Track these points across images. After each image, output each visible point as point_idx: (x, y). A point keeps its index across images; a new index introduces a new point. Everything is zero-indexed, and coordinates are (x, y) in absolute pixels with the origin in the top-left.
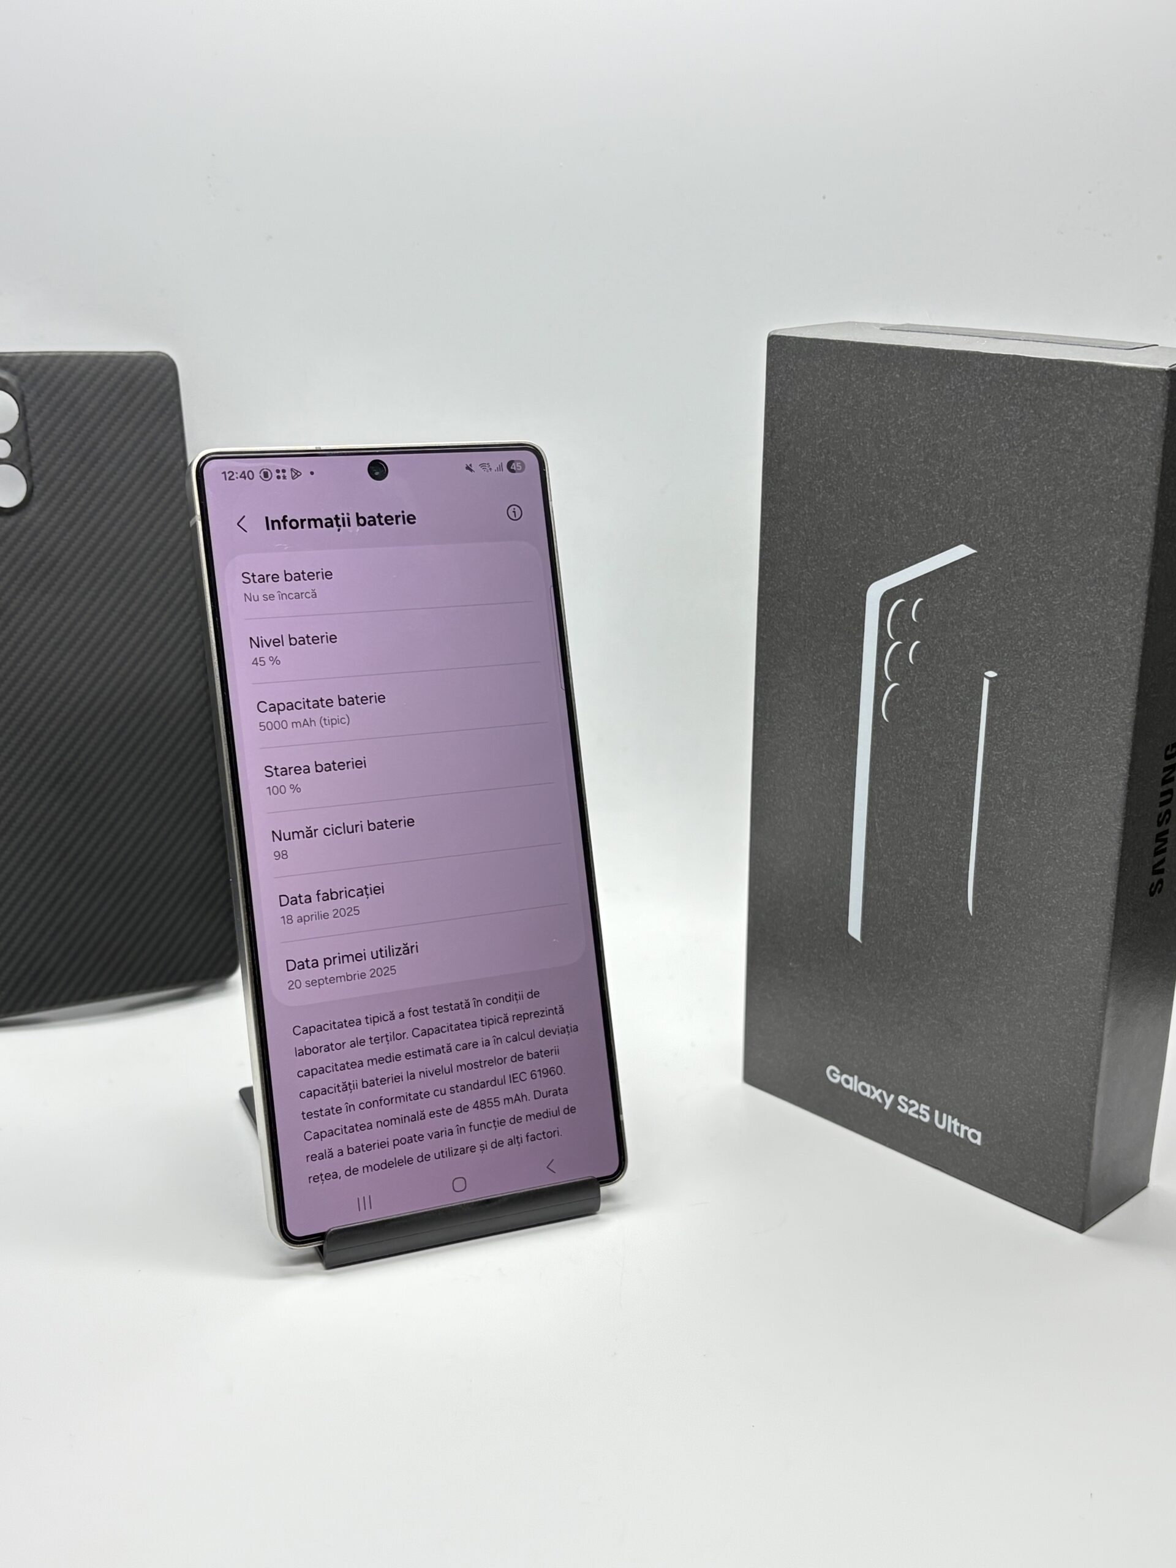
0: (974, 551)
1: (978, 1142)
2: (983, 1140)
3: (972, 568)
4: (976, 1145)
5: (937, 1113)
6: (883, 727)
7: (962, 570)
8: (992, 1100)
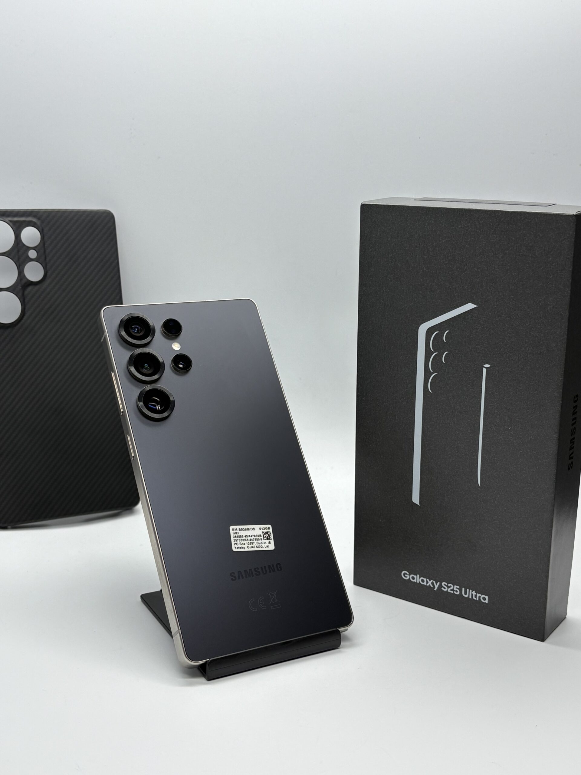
0: (475, 306)
1: (486, 601)
2: (489, 600)
3: (475, 314)
4: (485, 603)
5: (463, 589)
6: (429, 396)
7: (470, 315)
8: (493, 579)
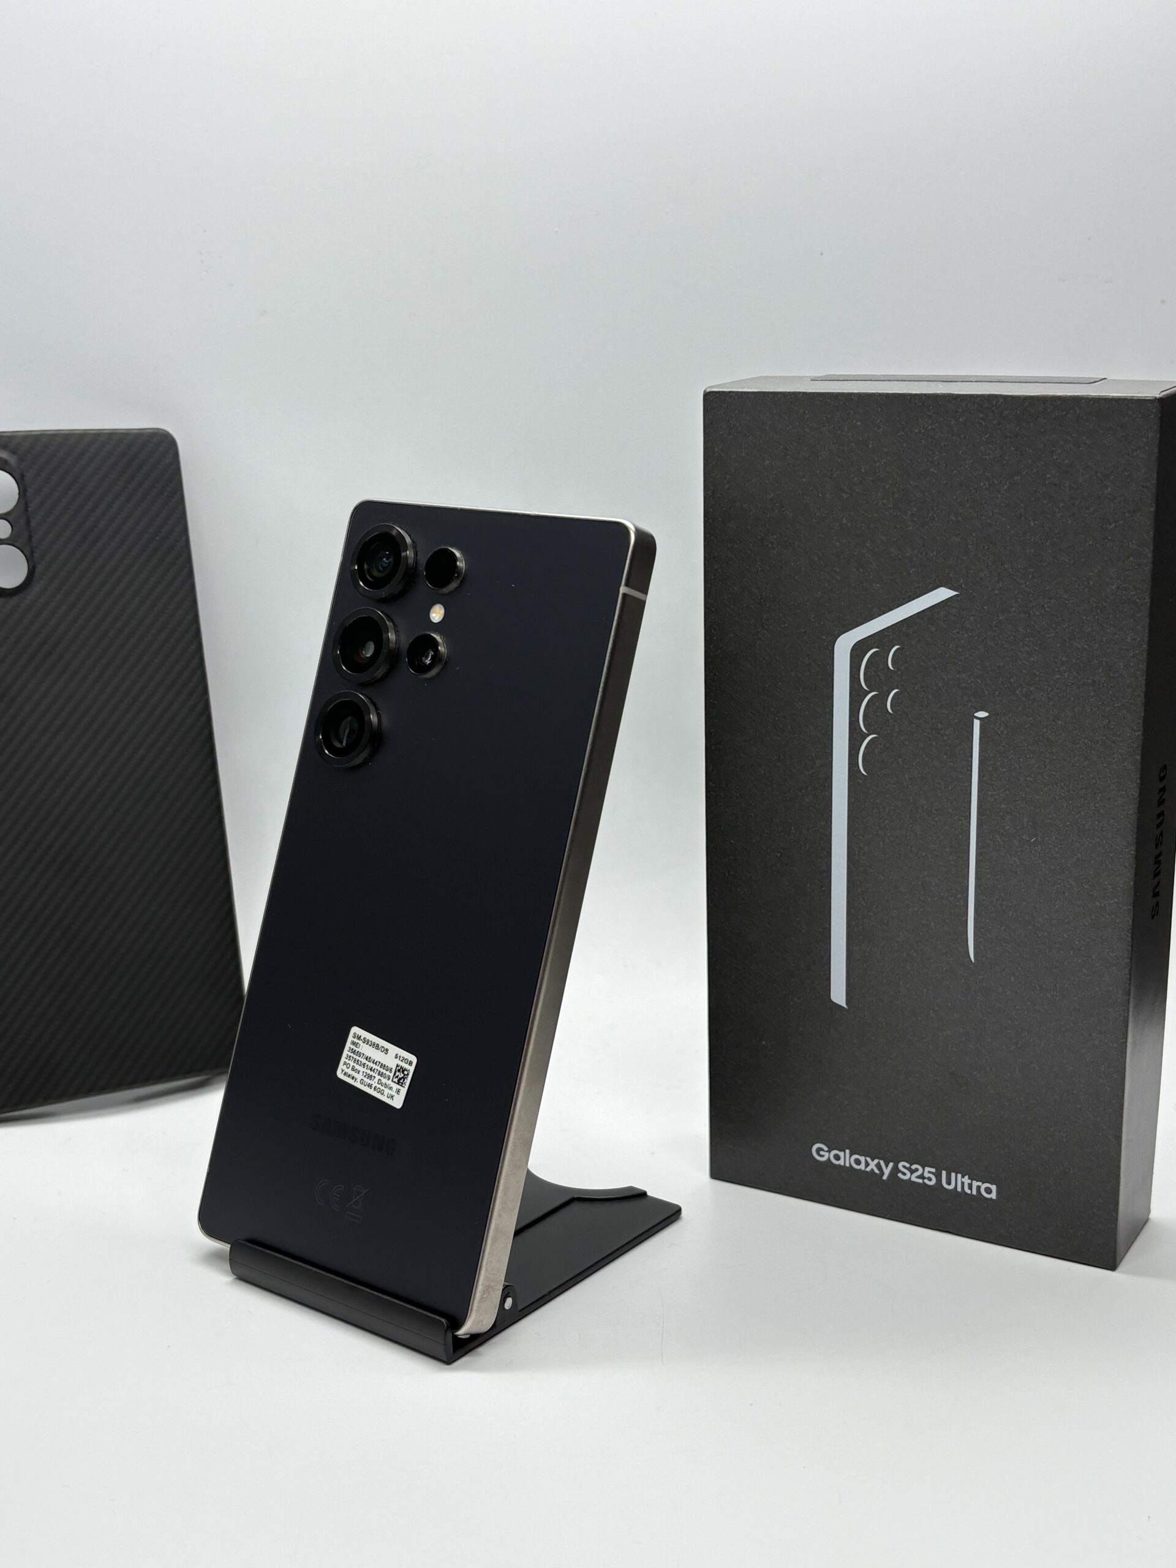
0: (955, 593)
1: (993, 1196)
2: (998, 1193)
3: (953, 610)
4: (991, 1199)
5: (944, 1173)
6: (861, 781)
7: (942, 613)
8: (1007, 1150)
